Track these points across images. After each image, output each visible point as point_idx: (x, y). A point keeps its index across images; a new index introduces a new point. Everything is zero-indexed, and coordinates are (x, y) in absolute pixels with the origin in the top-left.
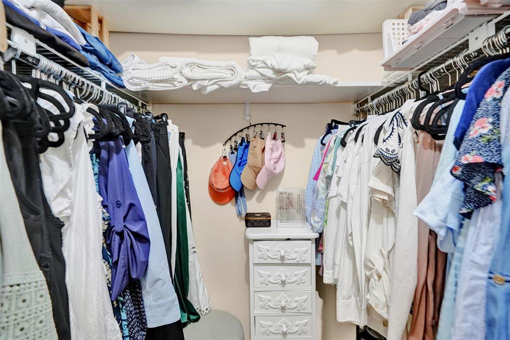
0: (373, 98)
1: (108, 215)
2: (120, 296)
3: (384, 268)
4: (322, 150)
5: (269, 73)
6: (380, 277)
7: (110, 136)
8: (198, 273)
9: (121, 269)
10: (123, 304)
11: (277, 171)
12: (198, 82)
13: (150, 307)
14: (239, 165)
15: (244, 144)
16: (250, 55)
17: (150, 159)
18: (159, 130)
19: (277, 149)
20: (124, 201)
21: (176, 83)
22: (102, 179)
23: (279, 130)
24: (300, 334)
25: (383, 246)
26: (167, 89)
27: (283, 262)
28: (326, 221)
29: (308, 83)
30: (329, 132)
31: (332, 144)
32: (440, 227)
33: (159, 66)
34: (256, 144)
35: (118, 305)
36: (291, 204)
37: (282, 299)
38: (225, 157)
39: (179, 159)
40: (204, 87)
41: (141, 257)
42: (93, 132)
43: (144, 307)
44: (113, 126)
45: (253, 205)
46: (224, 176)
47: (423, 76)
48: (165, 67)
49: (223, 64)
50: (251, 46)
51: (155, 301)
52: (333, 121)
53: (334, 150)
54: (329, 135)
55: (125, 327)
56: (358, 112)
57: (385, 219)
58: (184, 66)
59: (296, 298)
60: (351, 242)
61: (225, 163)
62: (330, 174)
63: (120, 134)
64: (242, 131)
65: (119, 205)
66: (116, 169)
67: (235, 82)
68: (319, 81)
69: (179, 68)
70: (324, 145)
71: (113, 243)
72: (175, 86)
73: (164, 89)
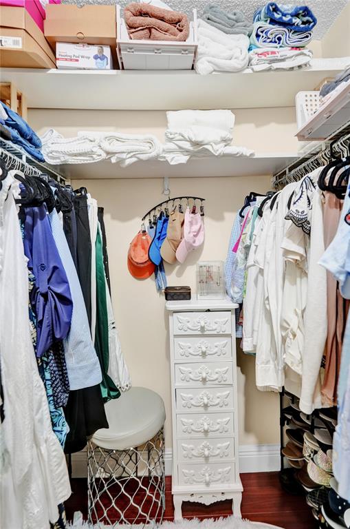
0: (290, 169)
1: (33, 276)
2: (44, 356)
3: (299, 327)
4: (241, 222)
5: (187, 146)
6: (295, 336)
7: (35, 202)
8: (117, 349)
9: (45, 329)
10: (47, 364)
11: (197, 244)
12: (117, 155)
13: (73, 369)
14: (159, 238)
15: (163, 218)
16: (168, 128)
17: (70, 229)
18: (79, 203)
19: (197, 223)
20: (48, 264)
21: (94, 156)
22: (27, 242)
23: (198, 203)
24: (222, 407)
25: (297, 305)
26: (86, 162)
27: (203, 333)
28: (245, 291)
29: (225, 155)
30: (247, 204)
31: (250, 215)
32: (340, 273)
33: (78, 140)
34: (175, 218)
35: (42, 365)
36: (211, 277)
37: (203, 370)
38: (144, 232)
39: (98, 233)
40: (123, 160)
41: (64, 318)
42: (20, 197)
43: (66, 369)
44: (39, 192)
45: (172, 279)
46: (142, 251)
47: (335, 145)
48: (84, 141)
49: (141, 137)
50: (169, 119)
51: (78, 363)
52: (252, 193)
53: (251, 221)
54: (248, 208)
55: (48, 387)
56: (277, 184)
57: (298, 279)
58: (102, 140)
59: (217, 370)
60: (268, 307)
61: (144, 238)
62: (248, 244)
63: (44, 201)
64: (161, 205)
65: (43, 267)
66: (40, 234)
67: (154, 154)
68: (236, 153)
69: (97, 141)
70: (243, 217)
71: (38, 303)
72: (94, 159)
73: (82, 162)
